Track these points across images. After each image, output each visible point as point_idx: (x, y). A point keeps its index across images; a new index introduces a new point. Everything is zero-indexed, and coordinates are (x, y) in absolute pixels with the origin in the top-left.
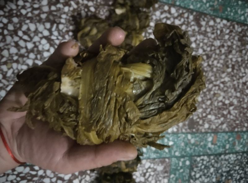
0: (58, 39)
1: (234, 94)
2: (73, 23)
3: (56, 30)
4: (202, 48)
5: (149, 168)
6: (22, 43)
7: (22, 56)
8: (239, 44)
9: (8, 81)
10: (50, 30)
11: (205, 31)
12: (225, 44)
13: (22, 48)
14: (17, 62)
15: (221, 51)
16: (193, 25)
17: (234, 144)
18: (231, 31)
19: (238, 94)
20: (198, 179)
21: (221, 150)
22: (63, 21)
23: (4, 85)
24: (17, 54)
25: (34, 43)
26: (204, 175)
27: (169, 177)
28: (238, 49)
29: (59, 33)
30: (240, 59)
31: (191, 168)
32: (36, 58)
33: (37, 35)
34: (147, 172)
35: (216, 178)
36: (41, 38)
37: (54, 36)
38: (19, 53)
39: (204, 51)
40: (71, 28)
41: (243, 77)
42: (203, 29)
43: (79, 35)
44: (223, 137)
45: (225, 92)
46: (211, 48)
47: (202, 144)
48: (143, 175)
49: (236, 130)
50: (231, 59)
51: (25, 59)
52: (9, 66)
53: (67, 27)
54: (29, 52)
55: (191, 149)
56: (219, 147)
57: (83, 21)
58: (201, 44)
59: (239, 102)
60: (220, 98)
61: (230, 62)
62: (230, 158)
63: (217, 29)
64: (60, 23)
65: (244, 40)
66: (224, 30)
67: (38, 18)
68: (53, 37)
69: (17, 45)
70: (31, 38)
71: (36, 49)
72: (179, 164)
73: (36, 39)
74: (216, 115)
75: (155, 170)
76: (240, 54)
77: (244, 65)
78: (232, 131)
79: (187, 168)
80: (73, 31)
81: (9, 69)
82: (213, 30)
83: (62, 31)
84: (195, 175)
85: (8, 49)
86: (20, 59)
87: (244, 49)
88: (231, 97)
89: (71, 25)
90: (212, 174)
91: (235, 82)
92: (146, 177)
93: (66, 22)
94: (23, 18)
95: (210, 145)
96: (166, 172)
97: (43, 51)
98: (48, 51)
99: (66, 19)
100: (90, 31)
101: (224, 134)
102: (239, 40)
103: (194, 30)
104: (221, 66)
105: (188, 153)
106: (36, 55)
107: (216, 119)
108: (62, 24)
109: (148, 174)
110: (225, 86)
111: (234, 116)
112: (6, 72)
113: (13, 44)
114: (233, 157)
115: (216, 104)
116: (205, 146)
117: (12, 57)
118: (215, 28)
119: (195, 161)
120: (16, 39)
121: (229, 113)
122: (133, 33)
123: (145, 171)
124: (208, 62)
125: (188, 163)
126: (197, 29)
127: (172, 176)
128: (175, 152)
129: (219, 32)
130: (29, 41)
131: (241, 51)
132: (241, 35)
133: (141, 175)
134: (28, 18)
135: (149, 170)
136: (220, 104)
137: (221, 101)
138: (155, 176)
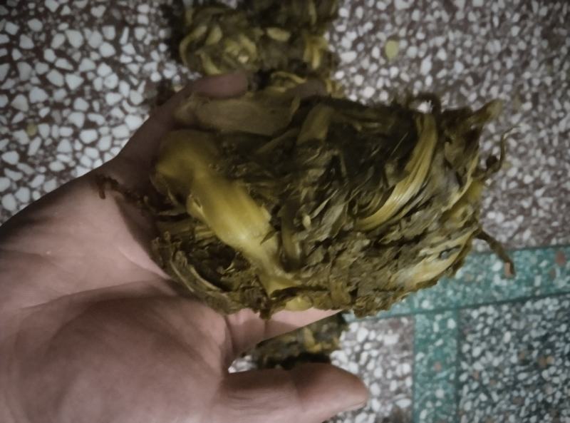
0: (135, 62)
1: (543, 161)
2: (165, 22)
3: (128, 41)
4: (461, 59)
5: (367, 340)
6: (55, 78)
7: (59, 106)
8: (545, 44)
9: (32, 166)
10: (116, 43)
11: (466, 20)
12: (514, 48)
13: (57, 88)
14: (49, 120)
15: (504, 65)
16: (437, 8)
17: (551, 276)
18: (524, 17)
19: (552, 161)
20: (478, 358)
21: (524, 290)
22: (143, 19)
23: (25, 175)
24: (46, 103)
25: (84, 75)
26: (492, 349)
27: (412, 358)
28: (543, 57)
29: (137, 49)
30: (548, 81)
31: (461, 336)
32: (91, 110)
33: (88, 56)
34: (362, 350)
35: (519, 354)
36: (98, 63)
37: (127, 55)
38: (51, 100)
39: (467, 66)
40: (162, 34)
41: (559, 119)
42: (460, 16)
43: (183, 46)
44: (527, 259)
45: (521, 156)
46: (482, 59)
47: (480, 278)
48: (353, 357)
49: (554, 242)
50: (530, 82)
51: (65, 112)
52: (33, 132)
53: (153, 34)
54: (74, 95)
55: (456, 292)
56: (519, 283)
57: (189, 15)
58: (459, 52)
59: (556, 177)
60: (513, 172)
61: (526, 87)
62: (545, 307)
63: (492, 14)
64: (137, 25)
65: (554, 35)
66: (508, 15)
67: (86, 17)
68: (124, 59)
69: (45, 83)
70: (76, 65)
71: (87, 88)
72: (431, 328)
73: (87, 65)
74: (505, 212)
75: (380, 345)
76: (549, 67)
77: (559, 93)
78: (545, 246)
79: (452, 335)
80: (166, 41)
81: (32, 138)
82: (483, 16)
83: (142, 42)
84: (470, 351)
85: (26, 94)
86: (56, 114)
87: (558, 56)
88: (536, 167)
89: (162, 27)
90: (508, 346)
91: (543, 134)
92: (362, 362)
93: (150, 21)
94: (52, 19)
95: (497, 280)
96: (405, 348)
97: (105, 90)
98: (116, 90)
99: (149, 15)
100: (207, 34)
101: (527, 254)
102: (545, 36)
103: (440, 20)
104: (508, 98)
105: (451, 303)
106: (90, 102)
107: (506, 220)
108: (143, 26)
109: (364, 356)
110: (519, 145)
111: (545, 211)
112: (27, 146)
113: (35, 80)
114: (551, 305)
115: (503, 185)
116: (488, 282)
117: (37, 110)
118: (487, 12)
119: (469, 318)
120: (42, 68)
121: (535, 204)
122: (305, 33)
123: (357, 349)
124: (478, 91)
125: (452, 324)
126: (446, 17)
127: (420, 356)
128: (421, 301)
129: (496, 21)
130: (71, 72)
131: (550, 61)
132: (548, 23)
133: (349, 357)
134: (65, 19)
135: (367, 346)
136: (513, 185)
137: (515, 179)
138: (381, 358)
